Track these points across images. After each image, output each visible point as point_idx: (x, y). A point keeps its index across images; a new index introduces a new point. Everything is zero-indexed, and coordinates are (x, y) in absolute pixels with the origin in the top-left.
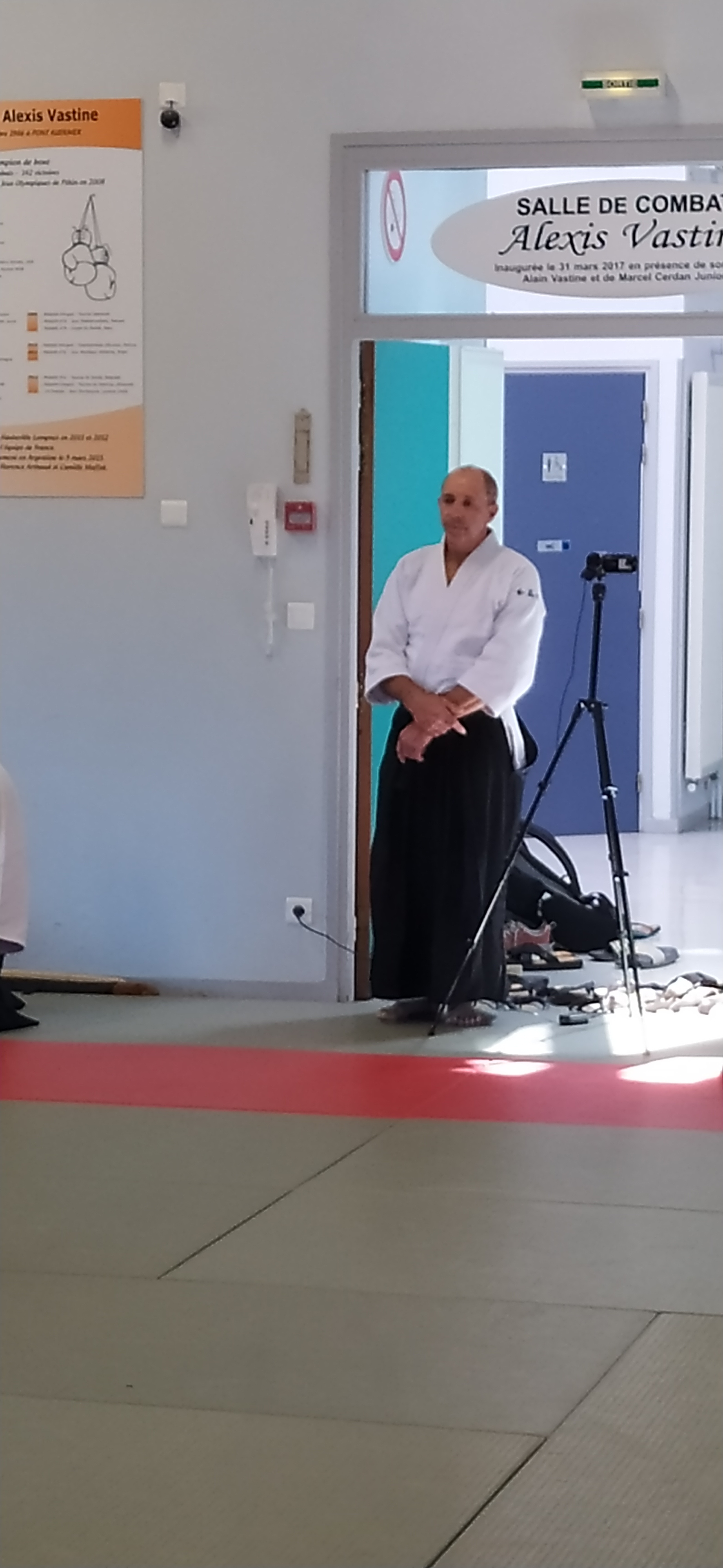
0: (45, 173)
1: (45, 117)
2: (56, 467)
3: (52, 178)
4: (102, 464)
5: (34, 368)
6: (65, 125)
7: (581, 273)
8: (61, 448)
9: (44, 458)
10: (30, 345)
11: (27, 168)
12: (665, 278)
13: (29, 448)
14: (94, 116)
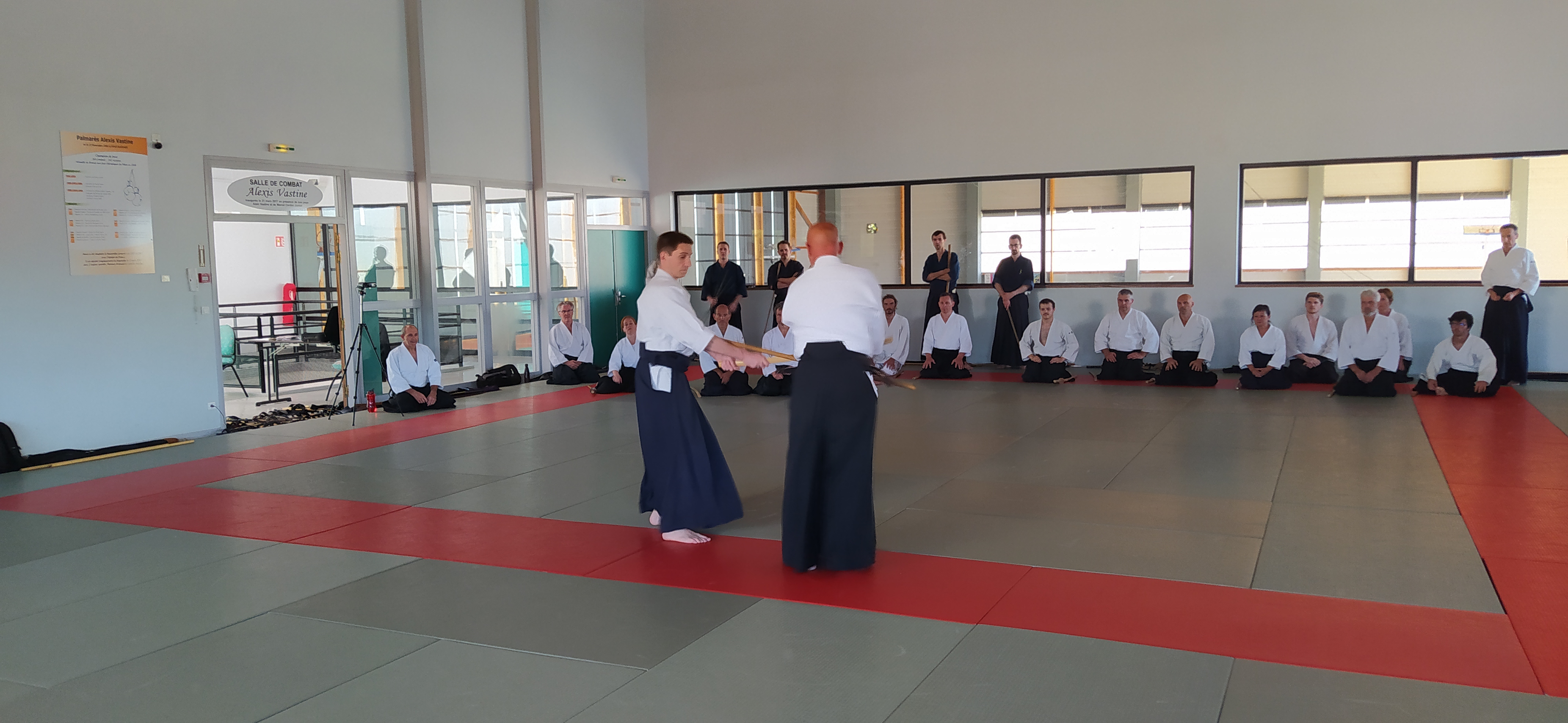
0: (116, 161)
1: (115, 141)
2: (126, 264)
3: (118, 163)
5: (117, 230)
6: (122, 144)
7: (268, 203)
8: (127, 257)
10: (115, 221)
11: (110, 158)
12: (288, 205)
13: (117, 258)
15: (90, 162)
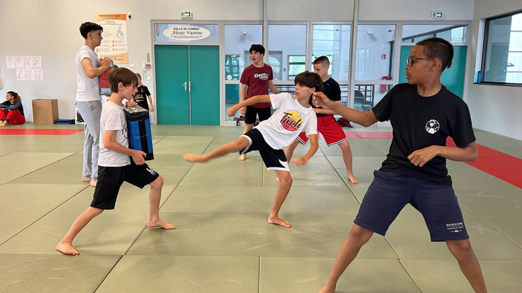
0: (114, 23)
2: (117, 60)
4: (123, 60)
6: (116, 17)
7: (182, 37)
8: (117, 58)
10: (113, 45)
14: (120, 16)
15: (104, 24)
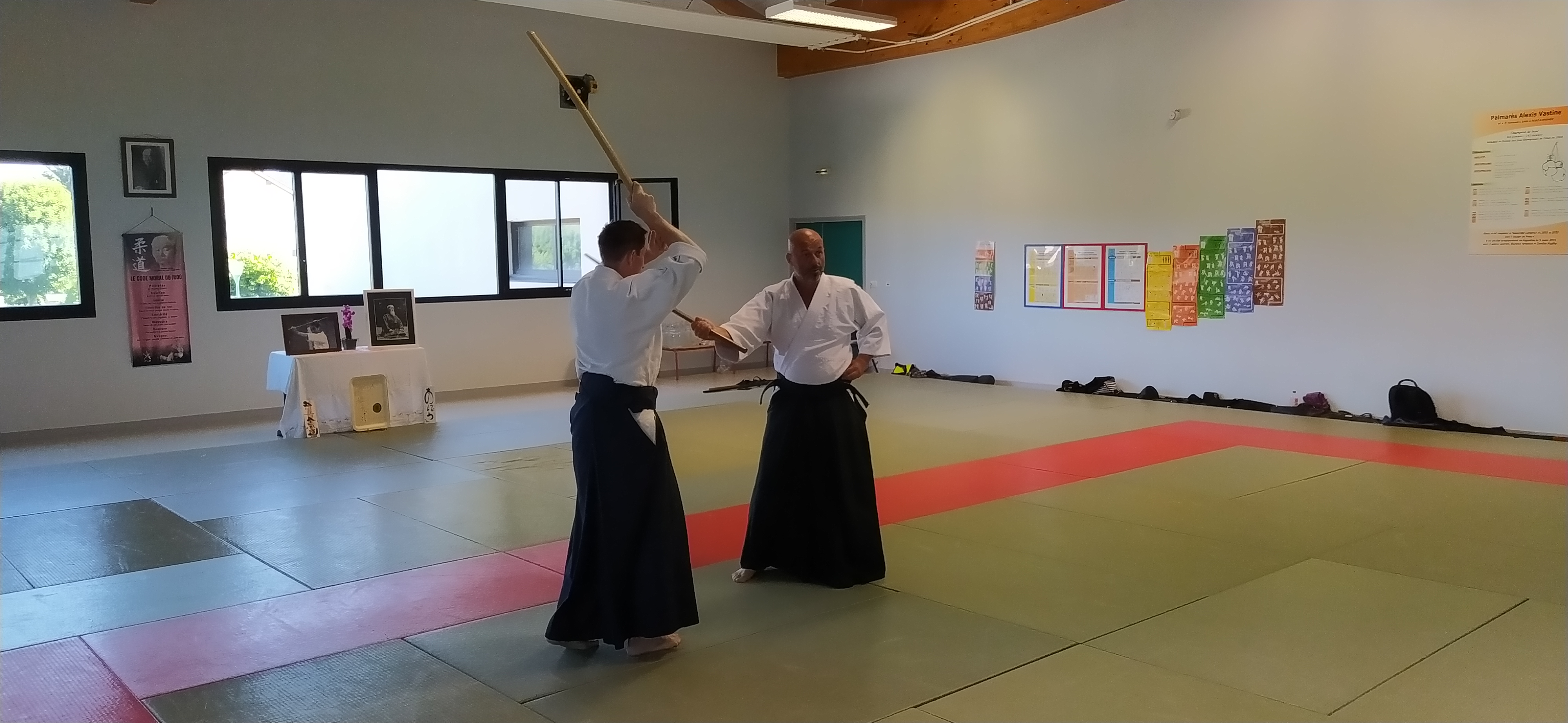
0: (1537, 135)
1: (1538, 114)
2: (1535, 244)
3: (1539, 137)
4: (1555, 242)
5: (1526, 207)
6: (1546, 117)
8: (1536, 237)
9: (1530, 240)
11: (1529, 134)
13: (1523, 237)
14: (1560, 113)
15: (1503, 141)
